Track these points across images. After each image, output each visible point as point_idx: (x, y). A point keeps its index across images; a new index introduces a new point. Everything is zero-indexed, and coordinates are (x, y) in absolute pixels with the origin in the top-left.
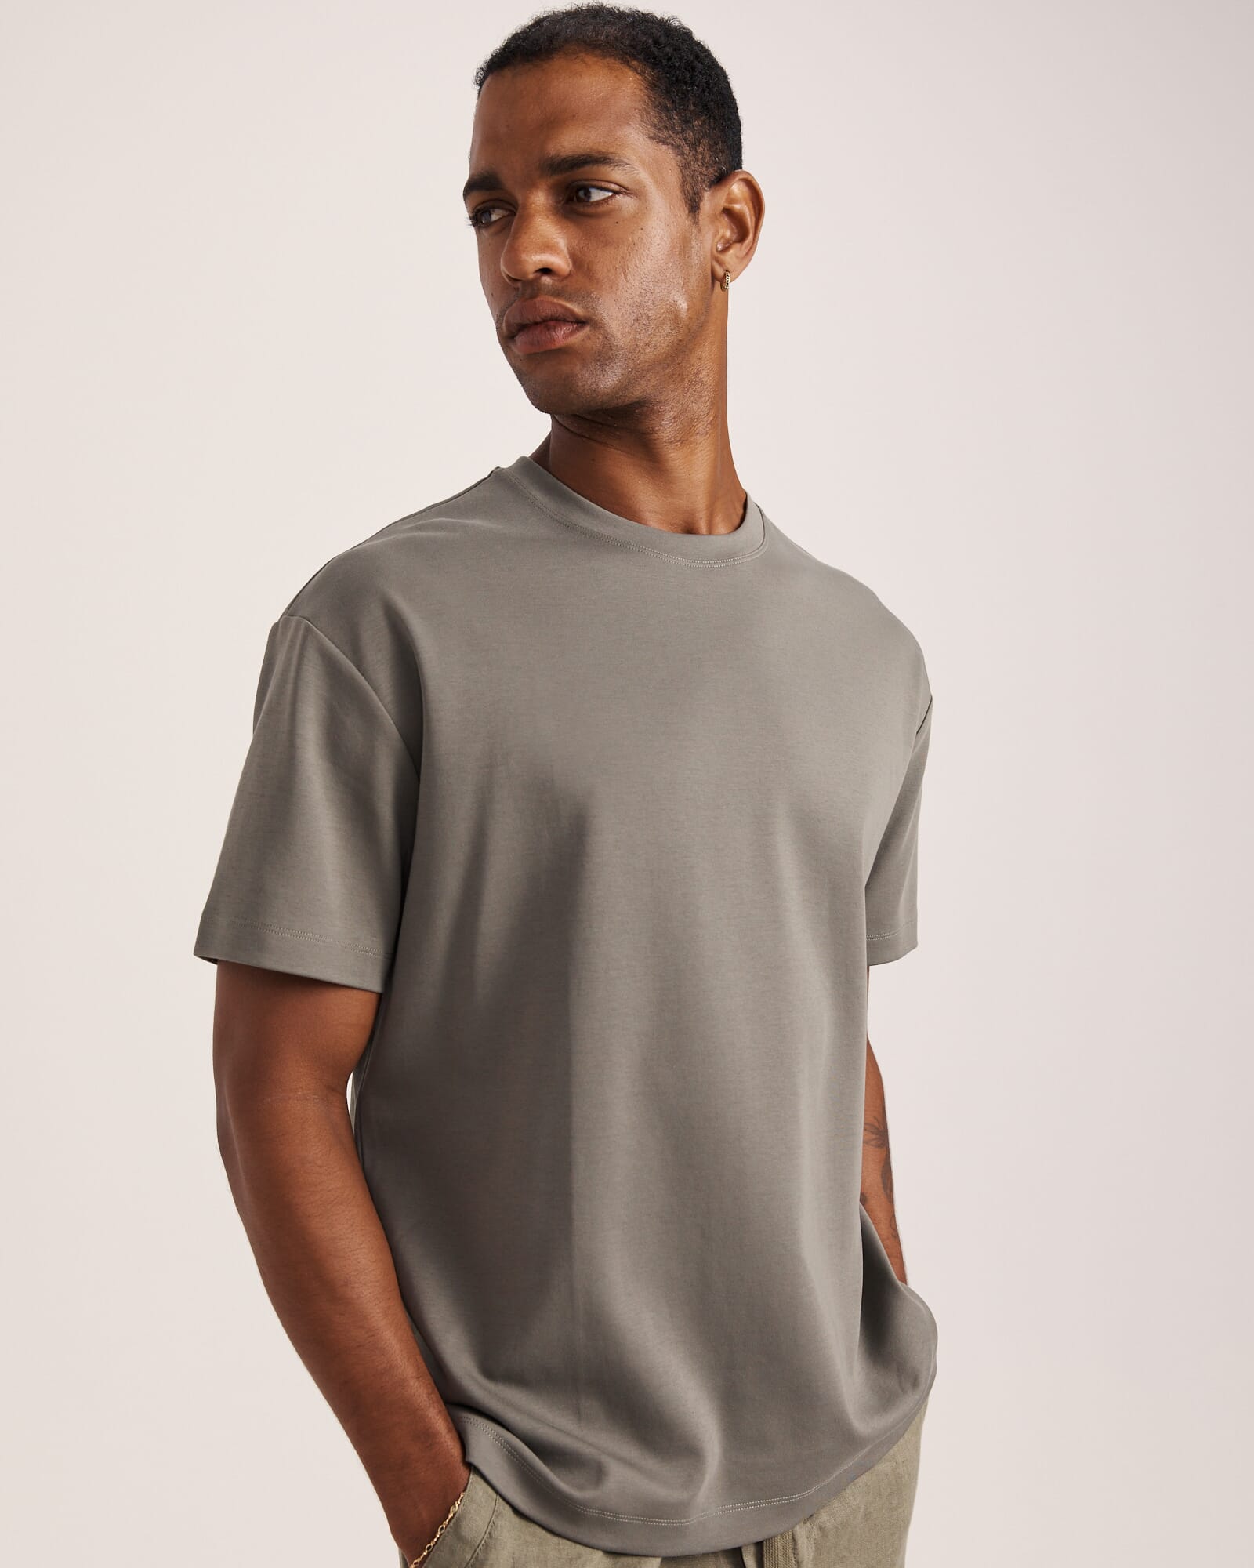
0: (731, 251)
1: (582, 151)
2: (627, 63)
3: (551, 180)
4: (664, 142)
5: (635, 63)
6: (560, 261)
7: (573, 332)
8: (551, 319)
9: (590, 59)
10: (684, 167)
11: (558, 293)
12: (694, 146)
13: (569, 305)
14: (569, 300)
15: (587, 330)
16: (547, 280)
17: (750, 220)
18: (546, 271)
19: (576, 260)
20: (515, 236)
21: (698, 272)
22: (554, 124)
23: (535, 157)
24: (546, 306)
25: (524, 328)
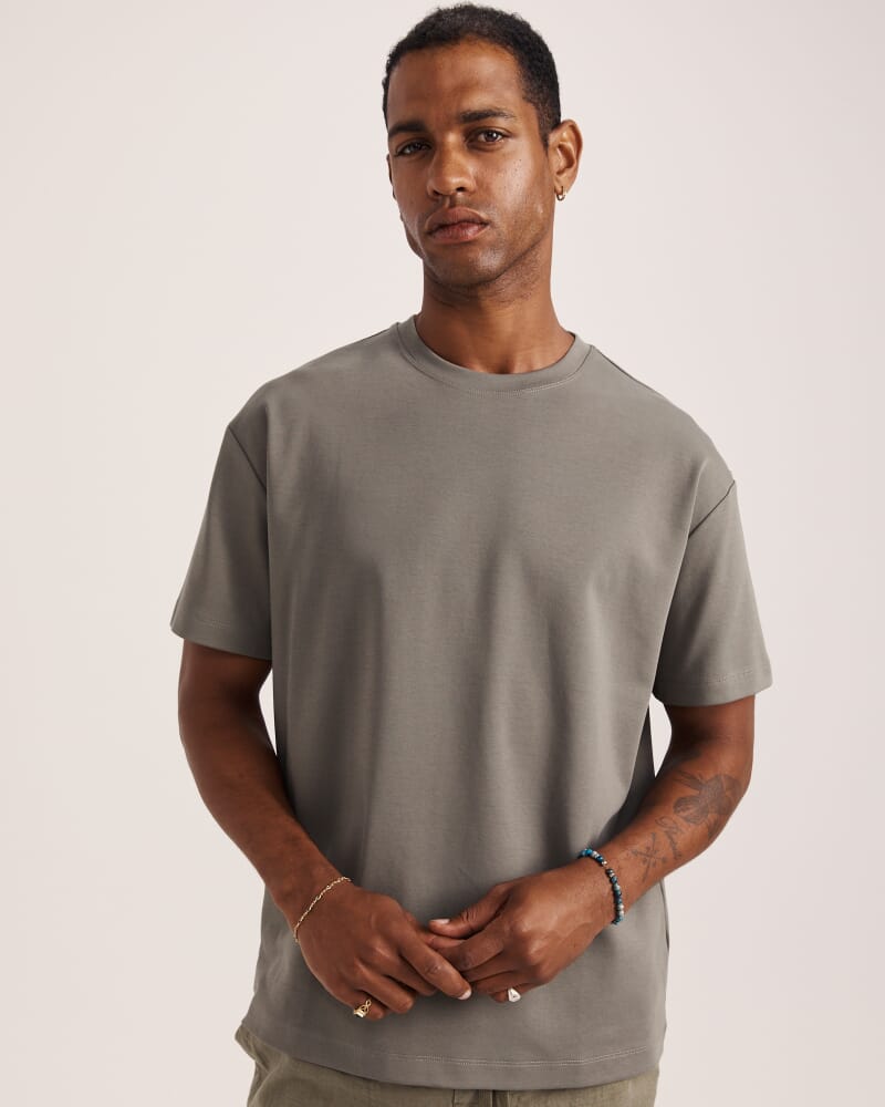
0: (565, 175)
1: (486, 108)
2: (505, 48)
3: (463, 127)
4: (530, 101)
5: (509, 47)
6: (469, 183)
7: (480, 230)
8: (465, 221)
9: (483, 44)
10: (540, 118)
11: (469, 205)
12: (544, 103)
13: (477, 212)
14: (477, 209)
15: (488, 227)
16: (460, 194)
17: (574, 153)
18: (461, 189)
19: (479, 182)
20: (440, 165)
21: (548, 189)
22: (465, 88)
23: (454, 111)
24: (462, 212)
25: (443, 227)
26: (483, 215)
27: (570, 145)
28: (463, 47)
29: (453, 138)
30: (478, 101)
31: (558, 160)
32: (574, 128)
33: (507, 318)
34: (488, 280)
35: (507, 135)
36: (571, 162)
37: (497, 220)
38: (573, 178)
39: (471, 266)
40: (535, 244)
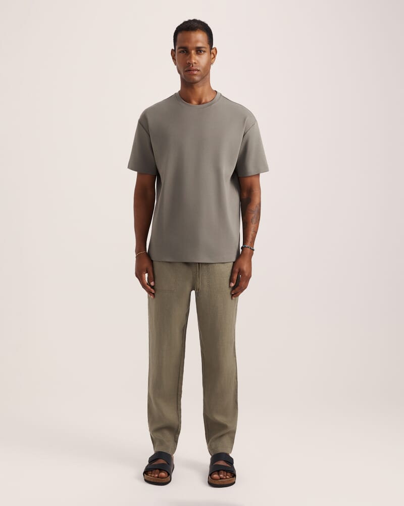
0: (213, 59)
3: (196, 50)
7: (197, 72)
8: (195, 70)
14: (197, 67)
15: (199, 71)
17: (215, 55)
20: (191, 58)
21: (210, 63)
22: (197, 41)
23: (195, 46)
24: (194, 68)
25: (189, 70)
26: (198, 69)
27: (215, 53)
28: (197, 32)
29: (193, 52)
30: (200, 45)
31: (212, 56)
32: (216, 49)
33: (199, 90)
34: (197, 82)
35: (205, 52)
36: (214, 57)
37: (201, 70)
38: (215, 60)
39: (194, 79)
40: (206, 75)
